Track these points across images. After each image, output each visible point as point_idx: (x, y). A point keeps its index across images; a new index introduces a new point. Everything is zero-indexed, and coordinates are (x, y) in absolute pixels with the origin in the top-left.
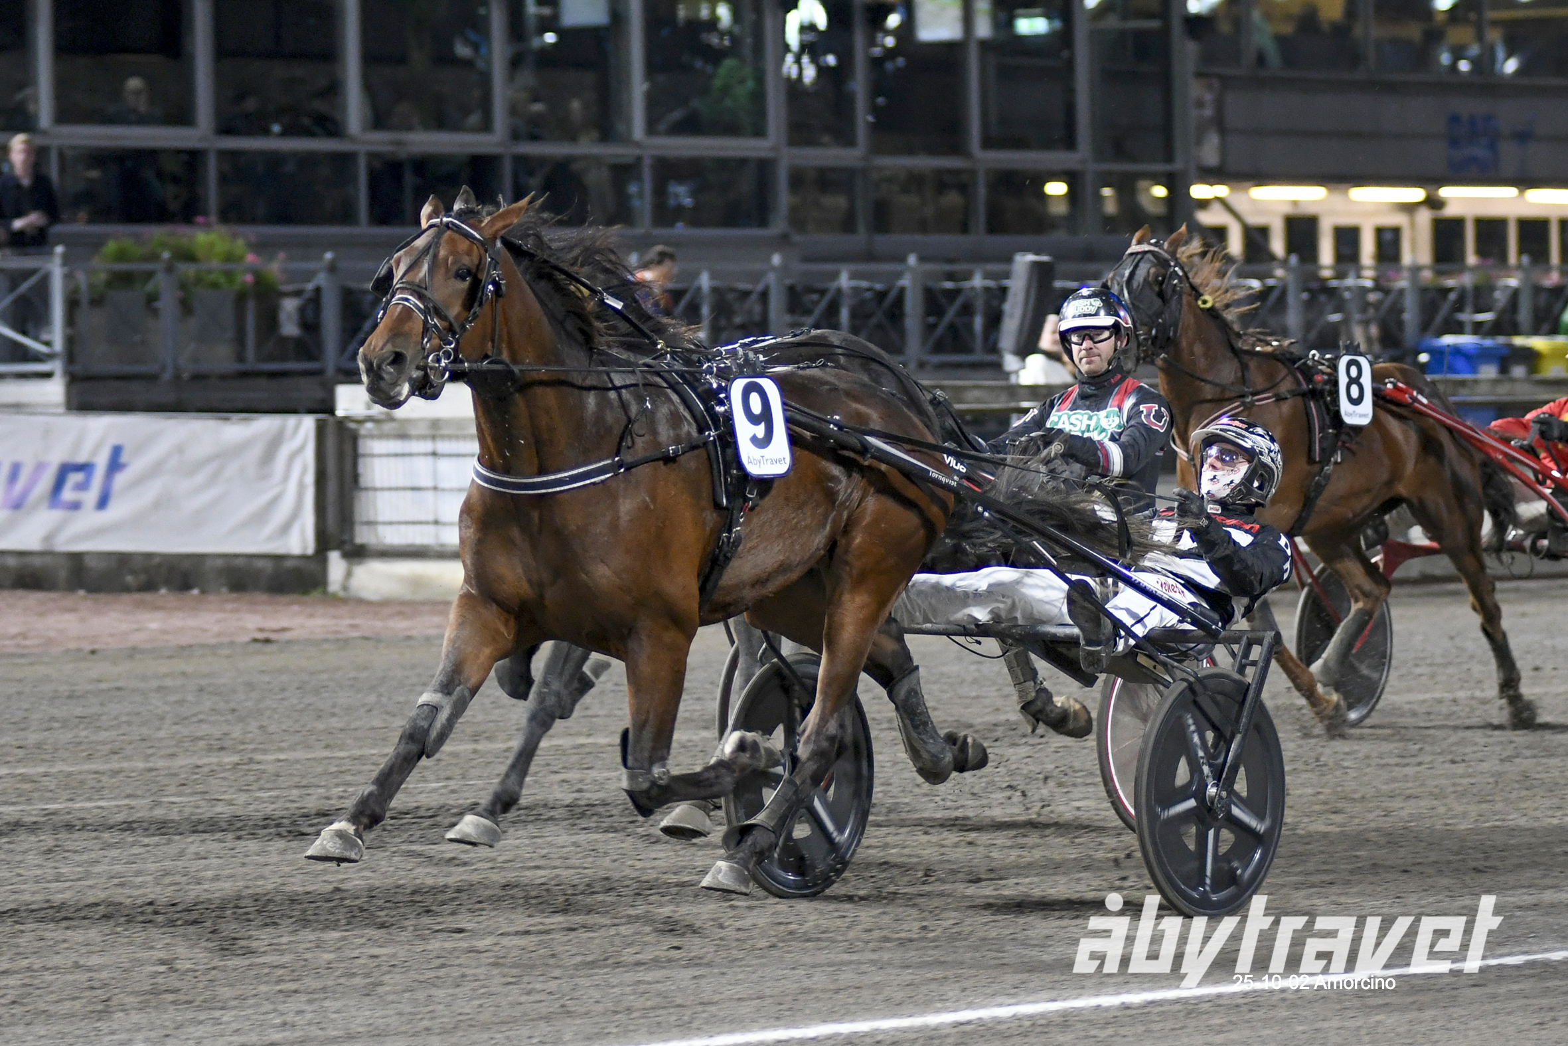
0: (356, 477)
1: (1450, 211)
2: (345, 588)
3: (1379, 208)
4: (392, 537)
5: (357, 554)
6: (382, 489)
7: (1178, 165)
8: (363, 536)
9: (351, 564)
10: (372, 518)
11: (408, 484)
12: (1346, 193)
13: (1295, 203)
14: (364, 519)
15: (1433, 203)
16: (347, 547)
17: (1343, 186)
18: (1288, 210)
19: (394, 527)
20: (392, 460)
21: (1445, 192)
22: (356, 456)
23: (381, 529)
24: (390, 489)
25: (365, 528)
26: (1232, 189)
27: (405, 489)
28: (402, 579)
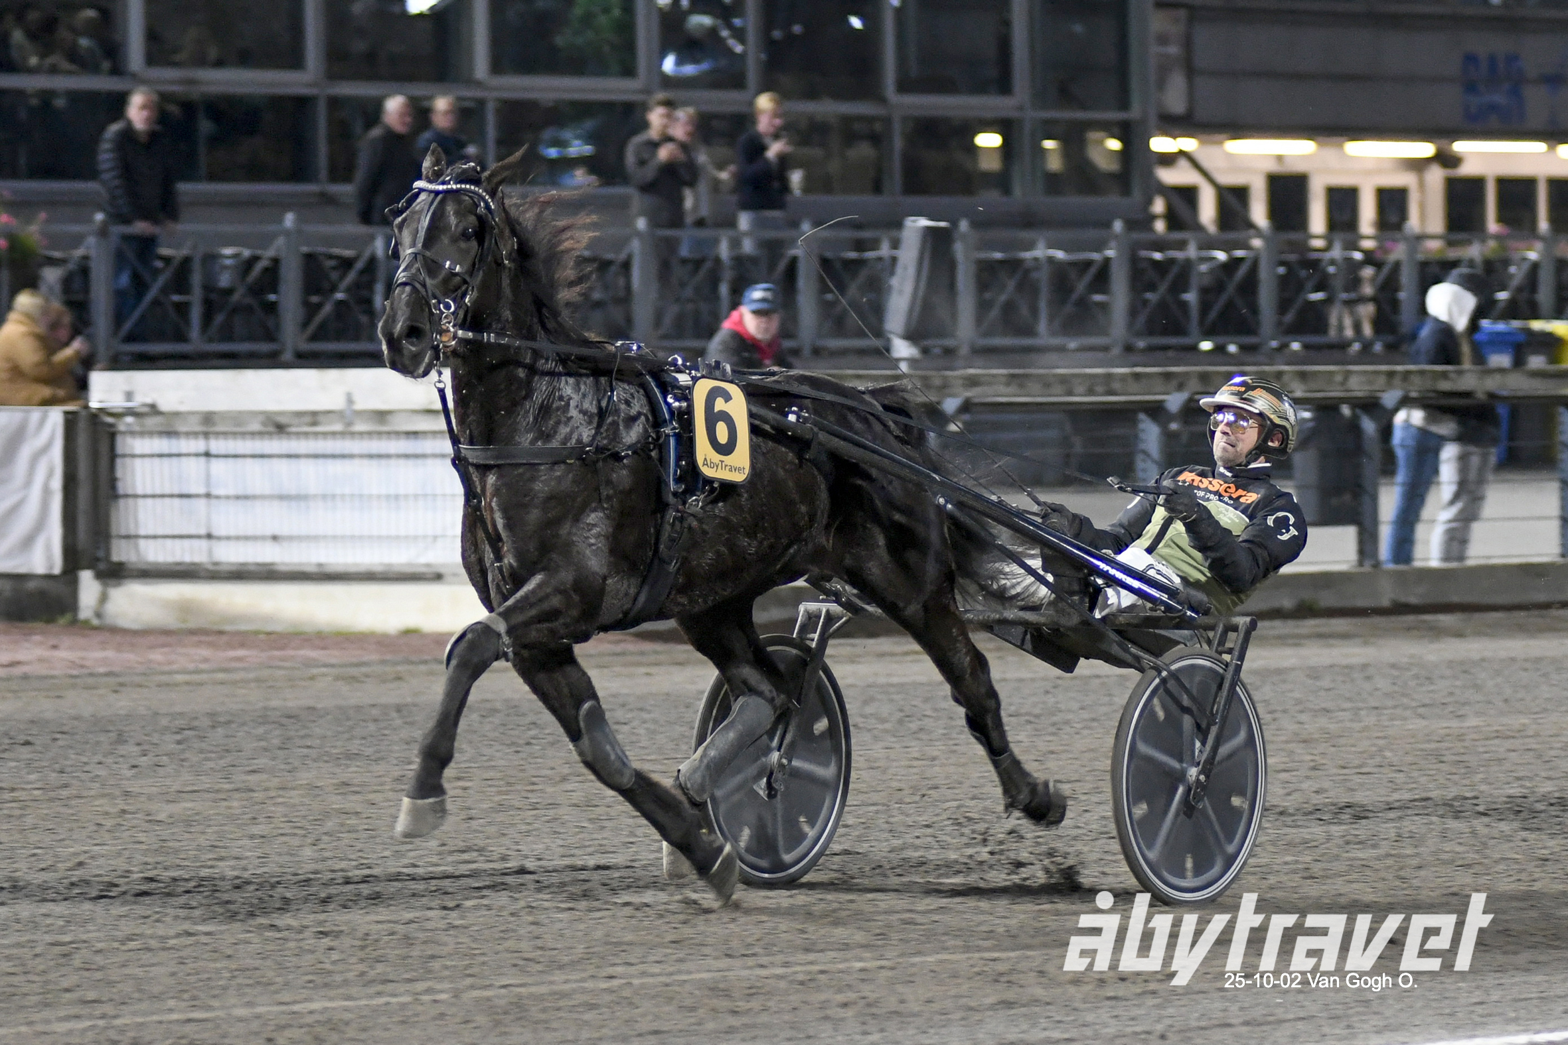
0: (113, 481)
1: (1467, 169)
2: (98, 615)
3: (1381, 166)
4: (155, 553)
5: (114, 573)
6: (145, 496)
7: (1135, 113)
8: (121, 552)
9: (105, 585)
10: (132, 532)
11: (176, 491)
12: (1341, 146)
13: (1280, 158)
14: (123, 532)
15: (1446, 159)
16: (102, 566)
17: (1335, 139)
18: (1273, 167)
19: (160, 541)
20: (157, 460)
21: (1460, 147)
22: (113, 456)
23: (142, 543)
24: (153, 496)
25: (123, 542)
26: (1202, 142)
27: (171, 496)
28: (167, 604)
